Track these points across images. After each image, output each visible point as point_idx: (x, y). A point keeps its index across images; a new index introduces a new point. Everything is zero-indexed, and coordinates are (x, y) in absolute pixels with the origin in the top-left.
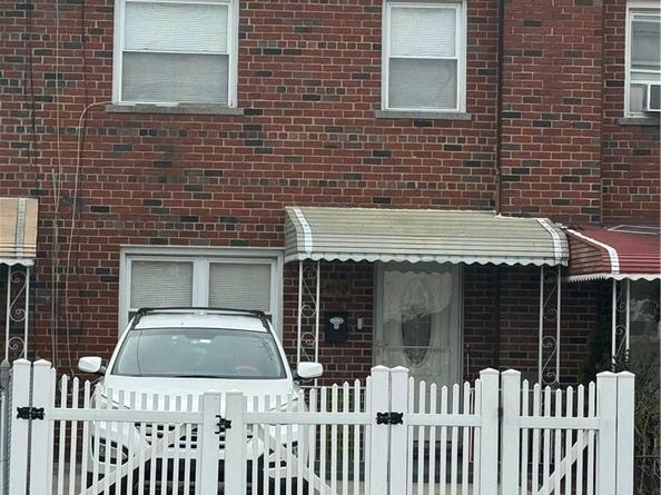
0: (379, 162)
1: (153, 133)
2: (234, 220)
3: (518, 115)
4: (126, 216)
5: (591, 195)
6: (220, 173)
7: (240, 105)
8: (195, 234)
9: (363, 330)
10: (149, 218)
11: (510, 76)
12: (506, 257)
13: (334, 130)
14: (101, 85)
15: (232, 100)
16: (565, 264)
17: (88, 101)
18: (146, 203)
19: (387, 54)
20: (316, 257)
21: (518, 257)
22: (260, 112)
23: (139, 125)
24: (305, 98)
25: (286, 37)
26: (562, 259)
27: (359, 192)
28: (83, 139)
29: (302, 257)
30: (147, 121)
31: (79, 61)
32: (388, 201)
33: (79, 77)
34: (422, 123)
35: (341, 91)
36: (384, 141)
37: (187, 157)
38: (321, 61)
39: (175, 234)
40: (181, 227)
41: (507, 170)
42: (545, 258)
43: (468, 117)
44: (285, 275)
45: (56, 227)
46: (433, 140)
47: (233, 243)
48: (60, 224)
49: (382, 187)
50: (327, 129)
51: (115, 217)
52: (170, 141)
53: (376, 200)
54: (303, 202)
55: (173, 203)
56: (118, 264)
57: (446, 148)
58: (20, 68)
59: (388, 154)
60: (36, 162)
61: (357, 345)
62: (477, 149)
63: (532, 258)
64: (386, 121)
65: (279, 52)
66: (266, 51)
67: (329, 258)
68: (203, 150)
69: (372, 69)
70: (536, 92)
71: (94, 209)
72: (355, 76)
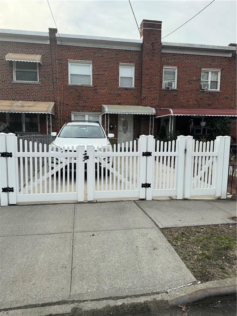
0: (119, 96)
1: (77, 90)
2: (92, 107)
3: (145, 87)
4: (72, 106)
5: (157, 102)
6: (89, 98)
7: (93, 85)
8: (85, 110)
9: (116, 128)
10: (76, 107)
11: (143, 79)
12: (144, 113)
13: (110, 90)
14: (66, 80)
15: (91, 84)
16: (155, 114)
17: (64, 83)
18: (76, 104)
19: (120, 76)
20: (108, 113)
21: (147, 113)
22: (97, 86)
23: (74, 88)
24: (105, 84)
25: (101, 72)
26: (155, 113)
27: (115, 102)
28: (63, 91)
29: (106, 113)
30: (75, 87)
31: (62, 75)
32: (120, 104)
33: (62, 79)
34: (126, 89)
35: (112, 83)
36: (119, 92)
37: (83, 95)
38: (108, 76)
39: (82, 110)
40: (82, 108)
41: (142, 98)
42: (152, 113)
43: (135, 88)
44: (102, 118)
45: (59, 108)
46: (128, 92)
47: (92, 112)
48: (59, 107)
49: (119, 101)
50: (109, 90)
51: (70, 106)
52: (80, 92)
53: (118, 104)
54: (105, 104)
55: (81, 104)
56: (71, 115)
57: (131, 94)
58: (51, 76)
59: (120, 95)
60: (54, 95)
61: (115, 130)
62: (136, 94)
63: (149, 113)
64: (120, 88)
65: (100, 75)
66: (98, 74)
67: (111, 113)
68: (86, 94)
69: (117, 78)
70: (148, 82)
71: (66, 105)
72: (114, 80)
